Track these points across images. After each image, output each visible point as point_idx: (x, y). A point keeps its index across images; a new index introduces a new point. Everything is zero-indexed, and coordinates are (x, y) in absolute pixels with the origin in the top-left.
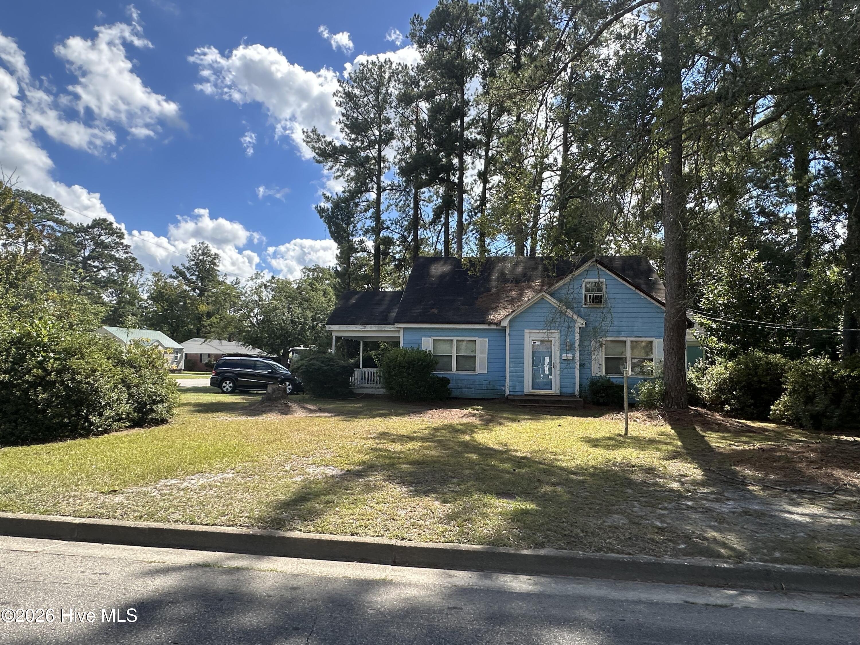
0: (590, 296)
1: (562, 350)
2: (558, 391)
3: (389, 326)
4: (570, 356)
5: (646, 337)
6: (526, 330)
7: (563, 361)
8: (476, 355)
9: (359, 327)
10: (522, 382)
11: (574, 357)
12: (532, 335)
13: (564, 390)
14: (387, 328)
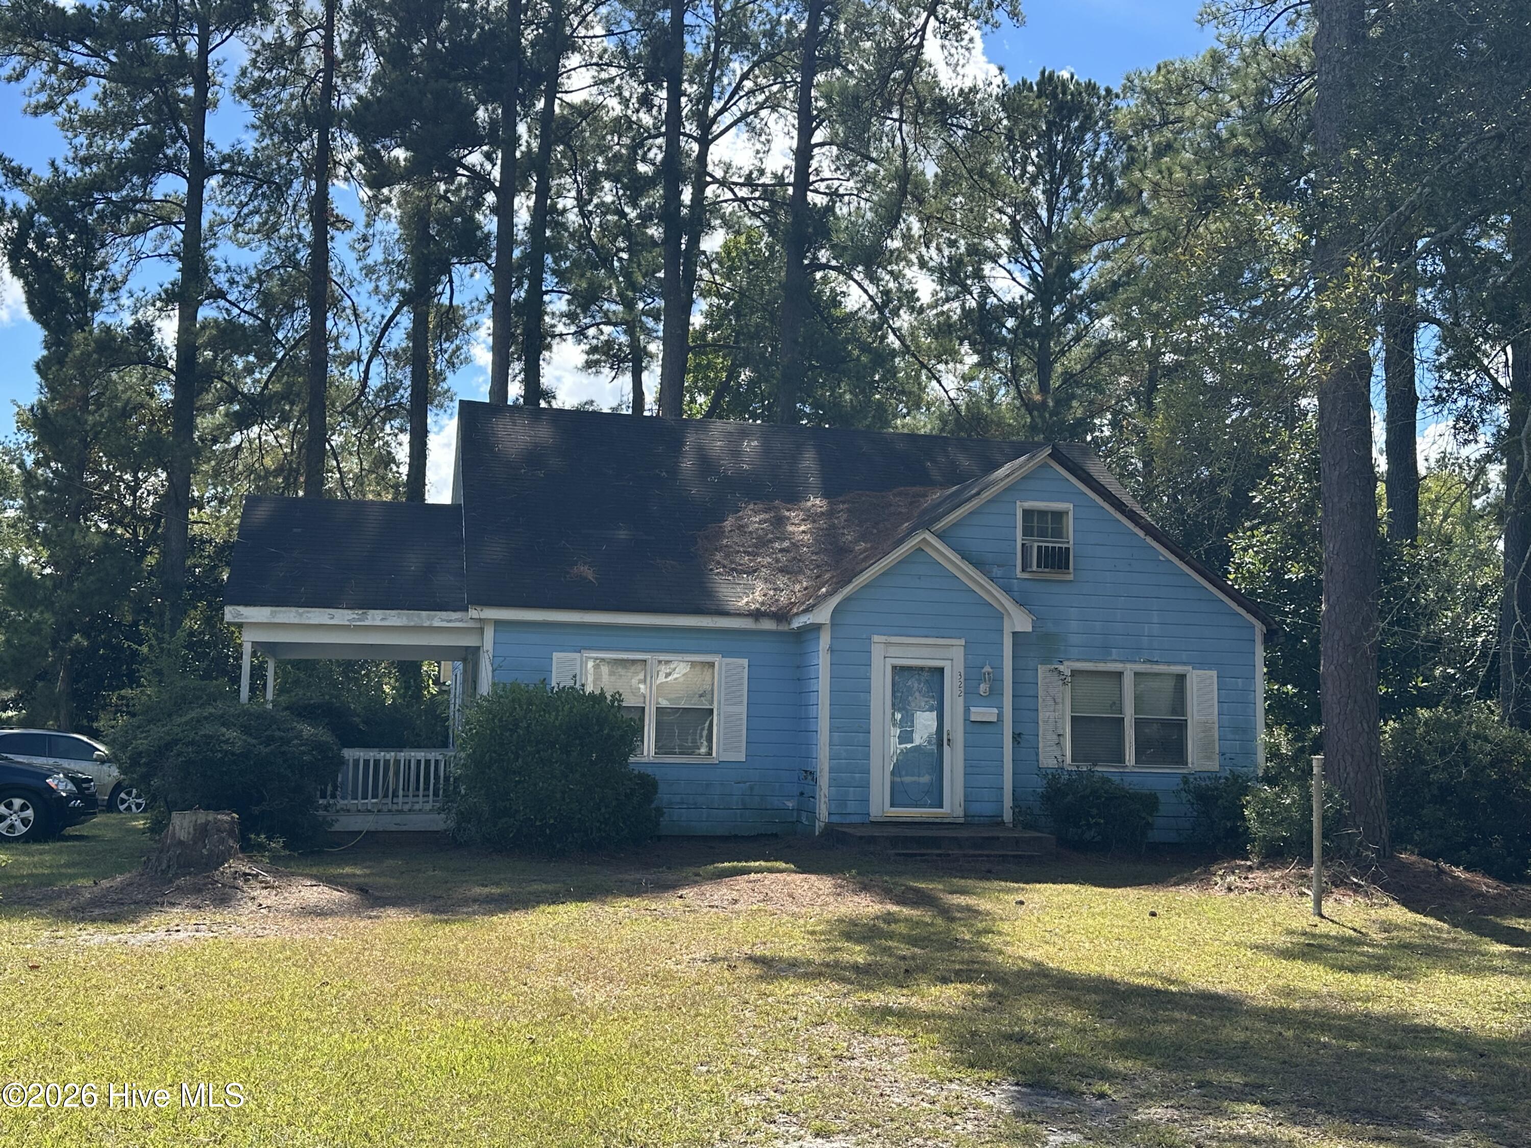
0: (1039, 548)
1: (970, 695)
2: (960, 812)
3: (444, 614)
4: (990, 714)
5: (1169, 663)
6: (876, 638)
7: (973, 726)
8: (715, 707)
9: (343, 616)
10: (866, 785)
11: (1000, 716)
12: (893, 651)
13: (976, 808)
14: (439, 619)
